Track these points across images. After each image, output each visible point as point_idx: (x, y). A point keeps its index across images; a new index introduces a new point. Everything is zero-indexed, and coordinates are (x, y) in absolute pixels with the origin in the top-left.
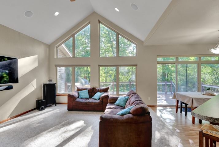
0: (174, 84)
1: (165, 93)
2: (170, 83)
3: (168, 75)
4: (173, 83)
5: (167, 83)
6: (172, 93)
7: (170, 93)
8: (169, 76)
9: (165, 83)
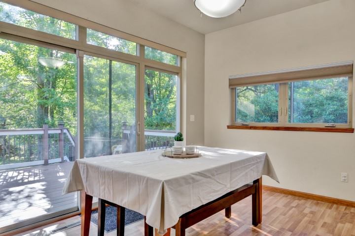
0: (68, 134)
1: (42, 162)
2: (59, 132)
3: (52, 113)
4: (65, 131)
5: (50, 132)
6: (62, 159)
7: (59, 160)
8: (56, 116)
9: (42, 132)
